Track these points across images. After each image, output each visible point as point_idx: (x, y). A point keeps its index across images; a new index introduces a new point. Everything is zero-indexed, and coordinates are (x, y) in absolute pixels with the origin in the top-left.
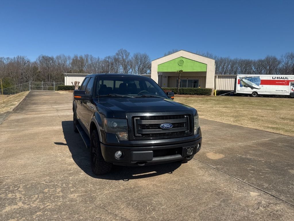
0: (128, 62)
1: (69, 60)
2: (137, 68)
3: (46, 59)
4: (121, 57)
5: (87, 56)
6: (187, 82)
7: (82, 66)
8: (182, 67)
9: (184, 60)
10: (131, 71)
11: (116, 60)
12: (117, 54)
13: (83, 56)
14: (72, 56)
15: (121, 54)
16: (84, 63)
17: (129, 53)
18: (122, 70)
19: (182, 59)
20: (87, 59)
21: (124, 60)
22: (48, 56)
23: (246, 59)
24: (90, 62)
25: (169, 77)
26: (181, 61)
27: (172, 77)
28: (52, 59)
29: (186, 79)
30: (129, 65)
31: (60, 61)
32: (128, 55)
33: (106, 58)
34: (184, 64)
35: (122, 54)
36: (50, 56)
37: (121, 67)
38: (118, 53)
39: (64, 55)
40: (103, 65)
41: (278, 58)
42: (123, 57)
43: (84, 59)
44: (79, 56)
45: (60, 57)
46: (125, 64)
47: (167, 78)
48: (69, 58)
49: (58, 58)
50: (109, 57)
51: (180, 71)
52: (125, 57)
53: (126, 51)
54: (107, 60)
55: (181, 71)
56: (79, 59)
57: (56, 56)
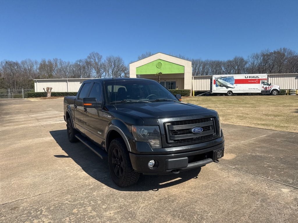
0: (101, 66)
1: (36, 65)
2: (110, 71)
3: (10, 65)
4: (93, 60)
5: (56, 60)
6: (165, 84)
7: (51, 71)
8: (161, 69)
9: (162, 62)
10: (105, 74)
11: (88, 63)
12: (89, 58)
13: (52, 60)
14: (40, 61)
15: (92, 57)
16: (53, 67)
17: (101, 56)
18: (95, 74)
19: (160, 61)
20: (56, 64)
21: (96, 64)
22: (12, 61)
23: (216, 60)
24: (59, 66)
26: (159, 64)
28: (17, 64)
29: (164, 81)
30: (102, 68)
31: (26, 66)
32: (101, 58)
33: (77, 61)
34: (163, 66)
35: (94, 57)
36: (14, 61)
37: (94, 71)
38: (90, 56)
39: (30, 60)
40: (74, 69)
41: (245, 58)
42: (95, 60)
43: (53, 63)
44: (47, 61)
45: (26, 62)
46: (98, 68)
48: (36, 63)
49: (23, 63)
50: (80, 61)
51: (159, 73)
52: (97, 61)
53: (98, 54)
54: (79, 63)
55: (161, 73)
56: (47, 63)
57: (21, 61)
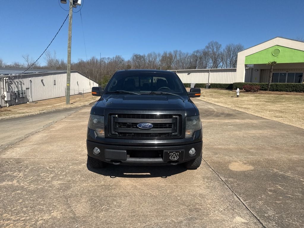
0: (218, 55)
1: (159, 57)
2: (228, 62)
3: (137, 57)
4: (211, 50)
5: (176, 52)
6: (287, 75)
7: (170, 63)
8: (278, 58)
9: (280, 49)
10: (222, 64)
11: (206, 54)
12: (207, 47)
13: (172, 52)
14: (162, 53)
15: (211, 47)
16: (173, 59)
17: (220, 45)
18: (211, 64)
19: (277, 48)
20: (176, 55)
21: (214, 54)
22: (140, 54)
24: (178, 58)
25: (261, 70)
26: (276, 51)
27: (266, 69)
28: (143, 57)
29: (285, 72)
30: (219, 58)
31: (151, 59)
32: (219, 48)
33: (194, 52)
34: (281, 54)
35: (213, 47)
37: (211, 61)
38: (208, 45)
39: (155, 53)
40: (192, 60)
42: (213, 49)
43: (173, 55)
44: (168, 53)
45: (151, 55)
46: (215, 58)
47: (259, 71)
48: (159, 55)
50: (198, 51)
51: (272, 63)
52: (215, 50)
53: (217, 43)
54: (196, 54)
55: (275, 62)
56: (168, 55)
57: (148, 54)
